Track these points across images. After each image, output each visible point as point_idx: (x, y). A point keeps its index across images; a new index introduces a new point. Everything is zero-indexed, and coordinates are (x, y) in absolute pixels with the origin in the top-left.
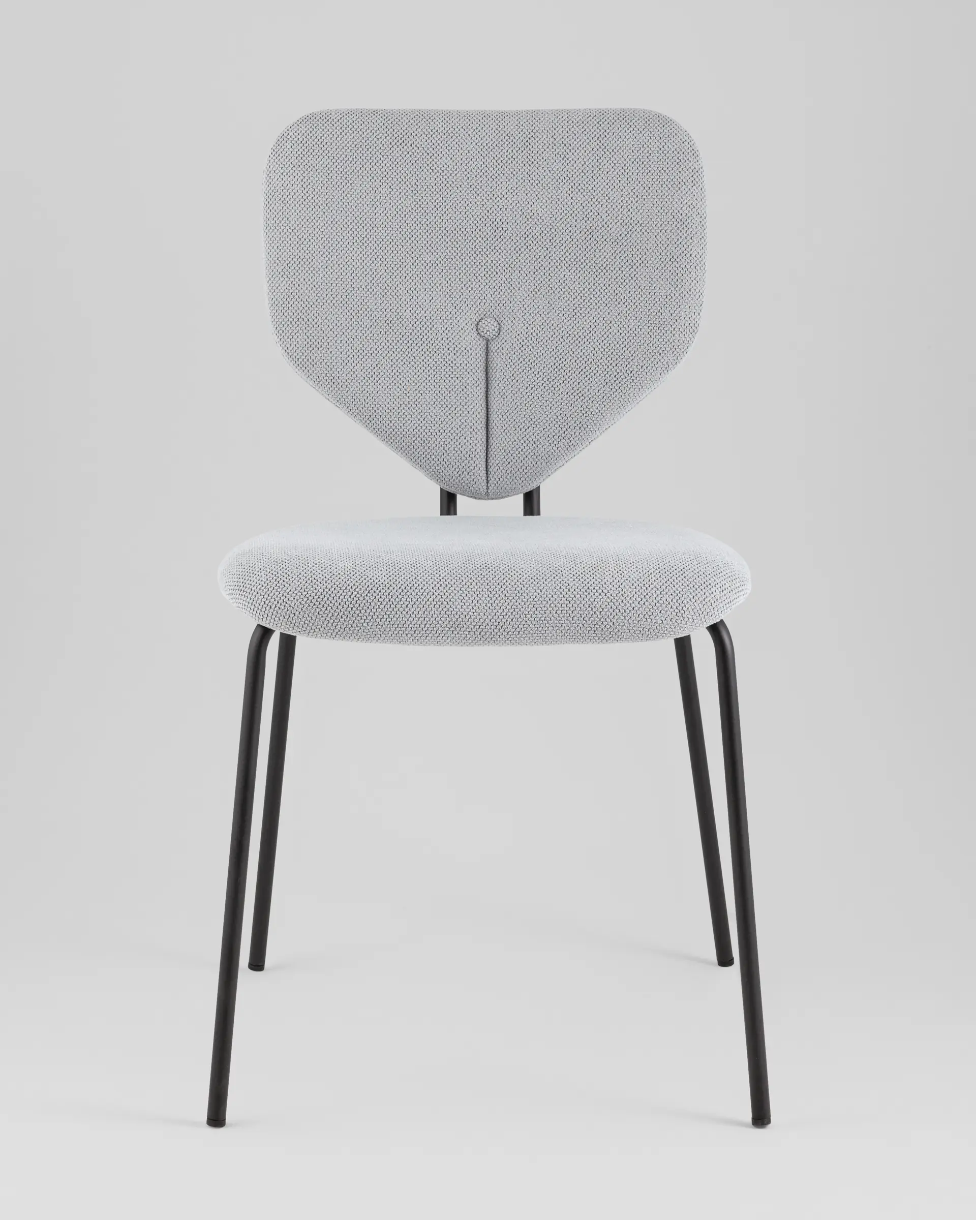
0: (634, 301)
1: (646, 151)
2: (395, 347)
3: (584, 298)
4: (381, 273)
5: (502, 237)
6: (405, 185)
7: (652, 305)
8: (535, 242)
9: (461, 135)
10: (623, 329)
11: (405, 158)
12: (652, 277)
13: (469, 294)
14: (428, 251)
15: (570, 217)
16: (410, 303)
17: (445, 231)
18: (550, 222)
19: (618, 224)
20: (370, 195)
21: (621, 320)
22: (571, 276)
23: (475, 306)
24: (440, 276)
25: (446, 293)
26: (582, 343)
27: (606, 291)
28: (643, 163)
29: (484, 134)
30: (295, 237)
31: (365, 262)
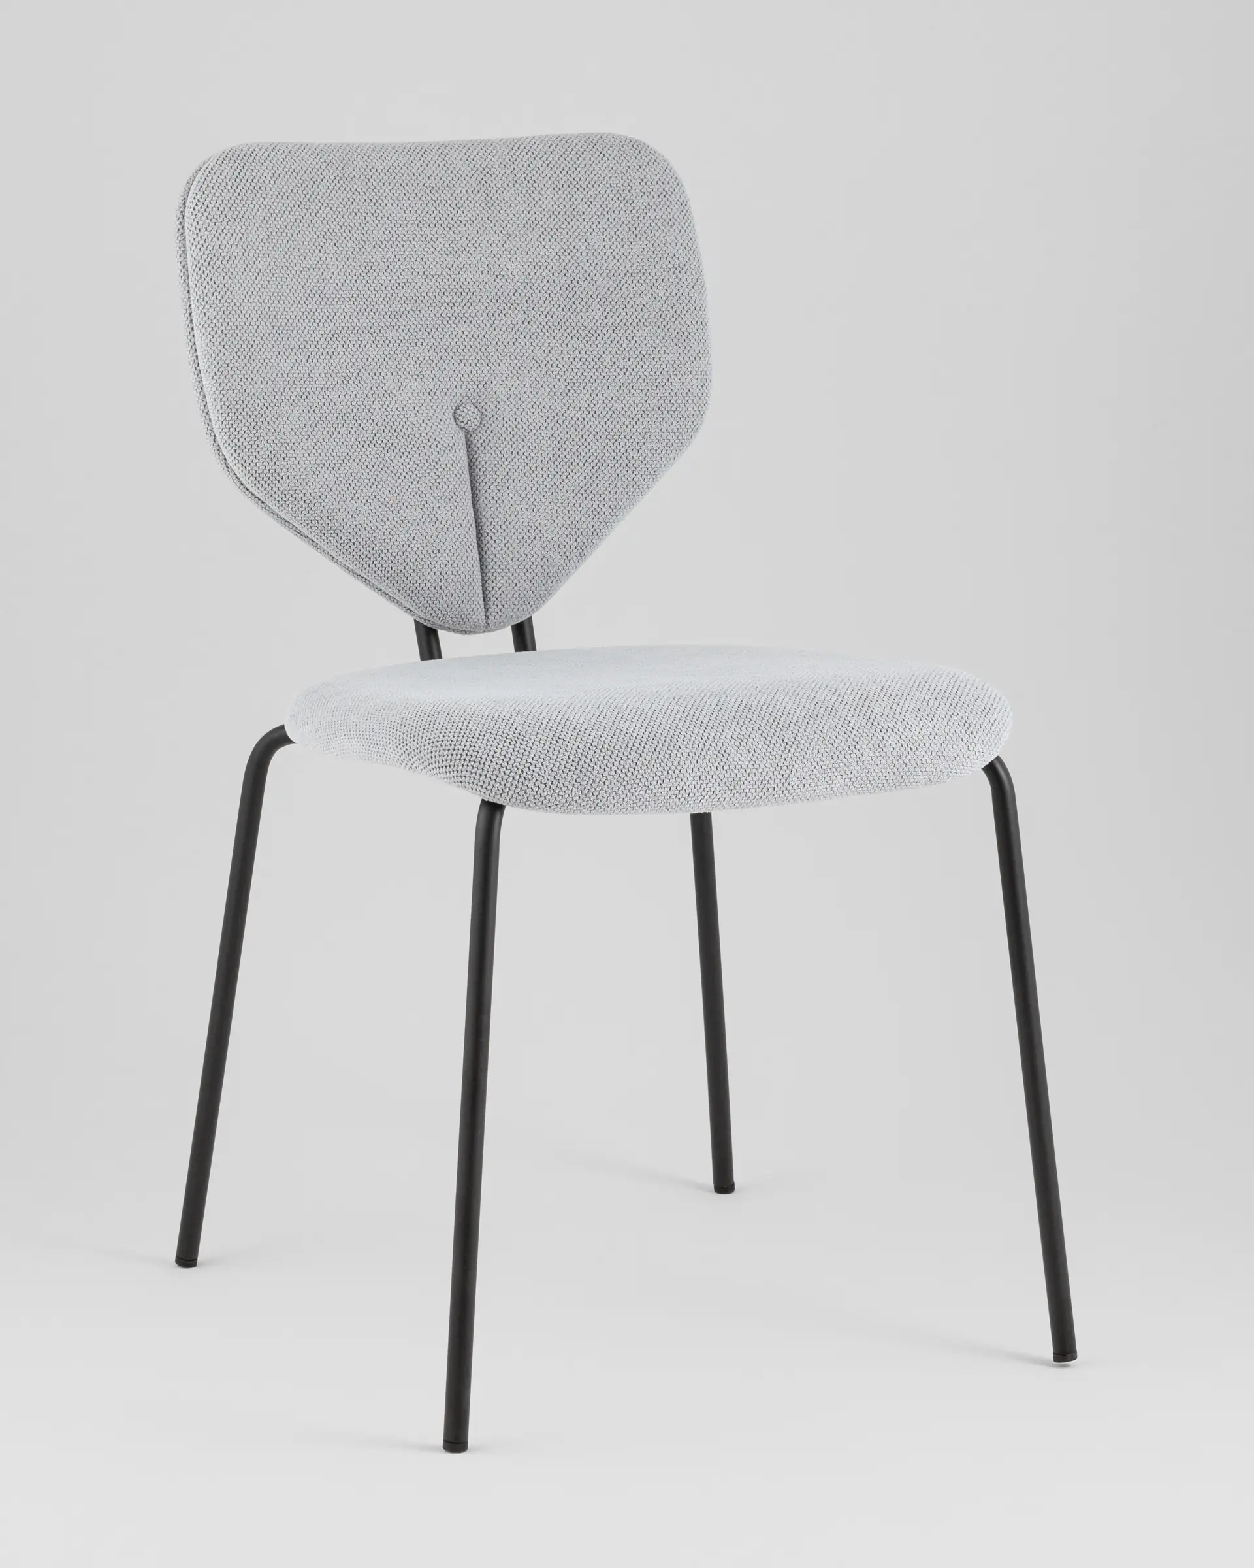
0: (636, 370)
1: (626, 184)
2: (369, 449)
3: (577, 370)
4: (339, 357)
5: (470, 301)
6: (351, 242)
7: (658, 373)
8: (509, 305)
9: (405, 175)
10: (627, 406)
11: (347, 207)
12: (654, 338)
13: (443, 376)
14: (388, 324)
15: (546, 271)
16: (377, 392)
17: (404, 298)
18: (524, 277)
19: (604, 275)
20: (314, 255)
21: (624, 395)
22: (557, 345)
23: (450, 391)
24: (406, 355)
25: (416, 377)
26: (582, 426)
27: (601, 360)
28: (624, 199)
29: (431, 172)
30: (242, 316)
31: (320, 343)
